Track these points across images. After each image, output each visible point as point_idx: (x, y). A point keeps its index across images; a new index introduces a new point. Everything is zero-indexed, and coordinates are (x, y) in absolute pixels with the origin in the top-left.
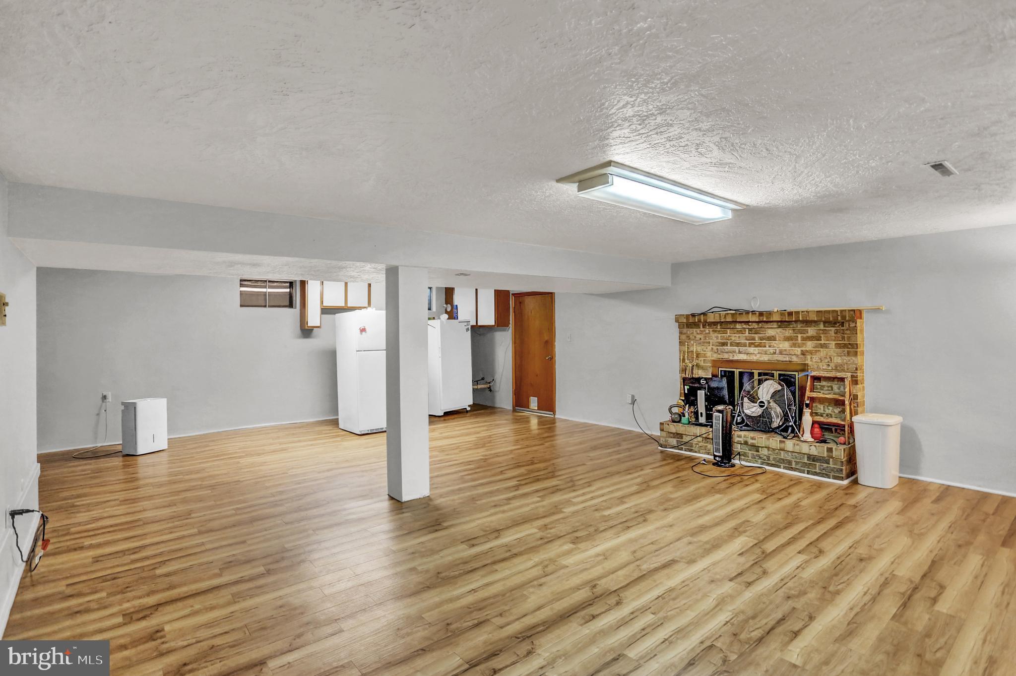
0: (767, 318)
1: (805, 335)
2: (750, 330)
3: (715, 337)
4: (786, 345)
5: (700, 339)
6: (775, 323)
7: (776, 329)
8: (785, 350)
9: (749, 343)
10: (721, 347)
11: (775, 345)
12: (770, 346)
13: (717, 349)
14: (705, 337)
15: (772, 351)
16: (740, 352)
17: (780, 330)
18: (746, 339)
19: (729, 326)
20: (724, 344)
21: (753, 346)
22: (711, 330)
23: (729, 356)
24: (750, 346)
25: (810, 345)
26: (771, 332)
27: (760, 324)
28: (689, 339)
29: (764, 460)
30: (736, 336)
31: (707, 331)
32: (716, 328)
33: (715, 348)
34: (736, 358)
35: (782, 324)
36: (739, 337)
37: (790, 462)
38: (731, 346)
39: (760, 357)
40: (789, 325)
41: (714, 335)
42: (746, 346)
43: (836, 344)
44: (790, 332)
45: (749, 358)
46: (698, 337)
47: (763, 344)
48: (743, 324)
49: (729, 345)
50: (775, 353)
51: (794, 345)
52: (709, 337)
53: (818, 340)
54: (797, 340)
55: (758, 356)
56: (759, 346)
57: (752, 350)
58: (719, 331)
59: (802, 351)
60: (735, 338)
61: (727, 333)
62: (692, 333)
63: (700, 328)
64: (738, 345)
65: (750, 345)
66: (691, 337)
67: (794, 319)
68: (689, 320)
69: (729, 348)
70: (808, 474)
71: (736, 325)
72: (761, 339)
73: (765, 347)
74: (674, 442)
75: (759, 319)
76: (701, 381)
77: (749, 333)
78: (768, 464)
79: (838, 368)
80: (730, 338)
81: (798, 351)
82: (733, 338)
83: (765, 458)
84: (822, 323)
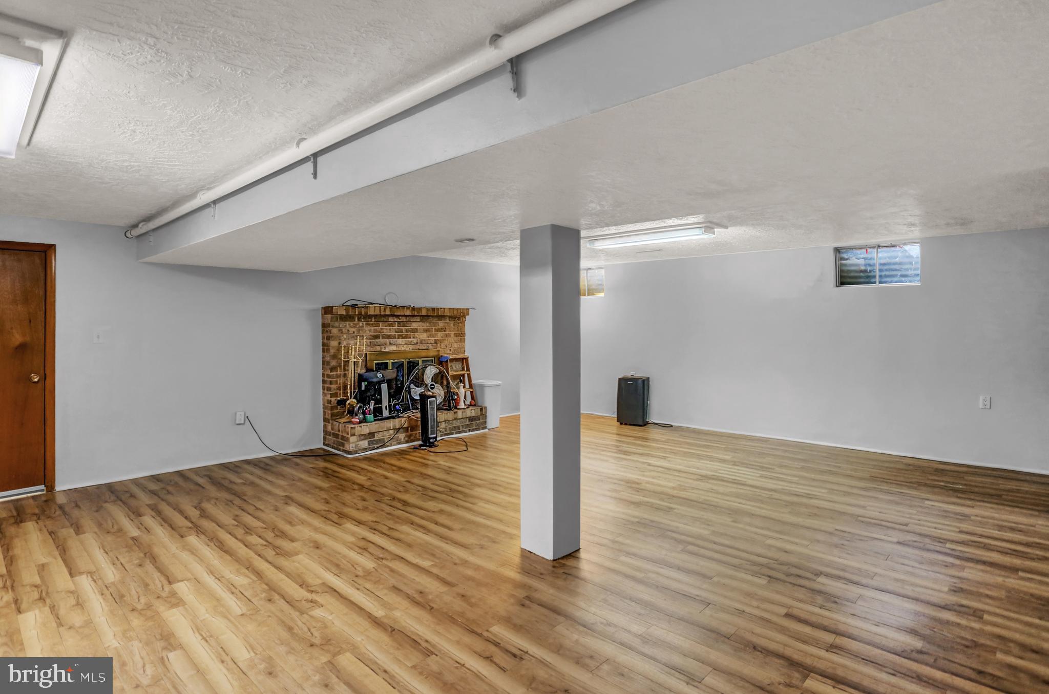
0: (418, 313)
1: (437, 328)
2: (399, 323)
3: (368, 330)
4: (424, 336)
5: (354, 332)
6: (419, 318)
7: (418, 323)
8: (425, 340)
9: (398, 335)
10: (374, 340)
11: (417, 336)
12: (414, 338)
13: (371, 342)
14: (359, 331)
15: (415, 342)
16: (391, 344)
17: (421, 323)
18: (396, 332)
19: (383, 319)
20: (377, 337)
21: (401, 338)
22: (364, 323)
23: (381, 348)
24: (398, 338)
25: (440, 335)
26: (415, 325)
27: (408, 318)
28: (342, 333)
29: (443, 432)
30: (387, 329)
31: (361, 324)
32: (371, 321)
33: (369, 341)
34: (387, 350)
35: (424, 318)
36: (390, 329)
37: (459, 428)
38: (383, 339)
39: (407, 347)
40: (428, 319)
41: (367, 328)
42: (396, 338)
43: (455, 334)
44: (428, 324)
45: (398, 349)
46: (352, 330)
47: (409, 336)
48: (394, 317)
49: (381, 338)
50: (417, 343)
51: (430, 336)
52: (362, 330)
53: (445, 331)
54: (432, 332)
55: (405, 346)
56: (406, 337)
57: (400, 341)
58: (372, 324)
59: (435, 340)
60: (387, 330)
61: (379, 327)
62: (346, 326)
63: (355, 321)
64: (389, 337)
65: (400, 337)
66: (344, 330)
67: (435, 315)
68: (349, 312)
69: (381, 340)
70: (469, 432)
71: (388, 319)
72: (407, 331)
73: (411, 338)
74: (365, 444)
75: (412, 313)
76: (378, 375)
77: (398, 326)
78: (446, 435)
79: (456, 352)
80: (382, 331)
81: (432, 340)
82: (385, 331)
83: (444, 430)
84: (448, 318)
